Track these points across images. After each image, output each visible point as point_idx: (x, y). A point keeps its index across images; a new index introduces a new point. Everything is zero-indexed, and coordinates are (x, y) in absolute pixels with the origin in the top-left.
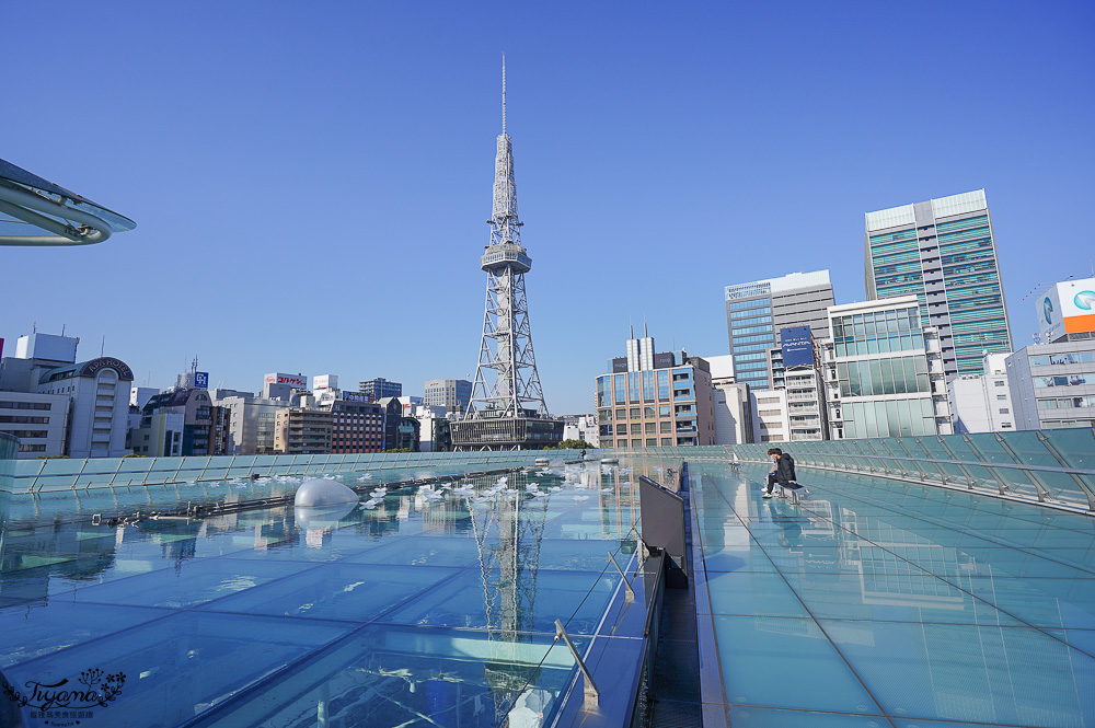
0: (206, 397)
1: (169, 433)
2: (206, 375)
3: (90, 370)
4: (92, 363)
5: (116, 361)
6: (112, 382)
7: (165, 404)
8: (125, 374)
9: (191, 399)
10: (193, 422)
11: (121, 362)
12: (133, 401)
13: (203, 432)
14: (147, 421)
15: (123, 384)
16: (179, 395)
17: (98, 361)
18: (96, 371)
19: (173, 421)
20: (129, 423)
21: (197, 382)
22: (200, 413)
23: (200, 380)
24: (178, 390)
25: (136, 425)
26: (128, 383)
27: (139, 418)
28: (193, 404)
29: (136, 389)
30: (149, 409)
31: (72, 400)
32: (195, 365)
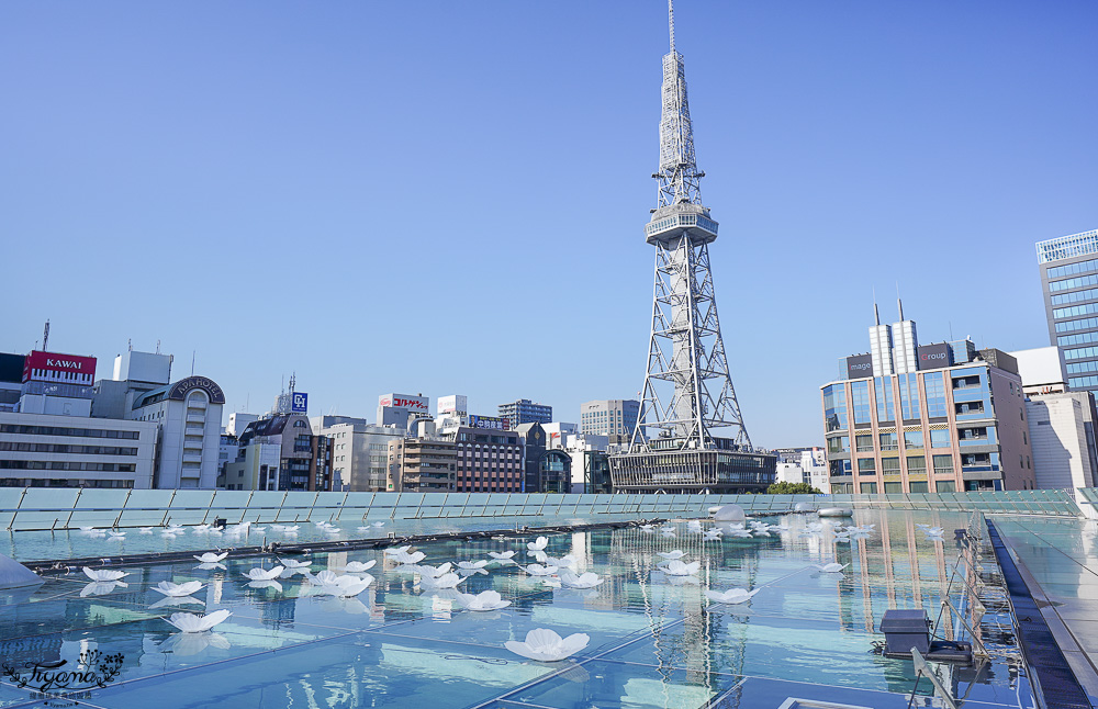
0: (304, 424)
1: (264, 468)
2: (305, 396)
3: (179, 393)
4: (180, 384)
5: (204, 379)
6: (202, 405)
7: (261, 433)
8: (217, 397)
9: (289, 426)
10: (292, 455)
11: (211, 381)
12: (231, 430)
13: (302, 467)
14: (242, 454)
15: (214, 408)
16: (276, 421)
17: (187, 380)
18: (186, 393)
19: (269, 453)
20: (222, 455)
21: (294, 405)
22: (299, 443)
23: (298, 402)
24: (276, 416)
25: (231, 459)
26: (219, 406)
27: (234, 450)
28: (291, 432)
29: (234, 416)
30: (245, 438)
31: (161, 428)
32: (292, 384)
